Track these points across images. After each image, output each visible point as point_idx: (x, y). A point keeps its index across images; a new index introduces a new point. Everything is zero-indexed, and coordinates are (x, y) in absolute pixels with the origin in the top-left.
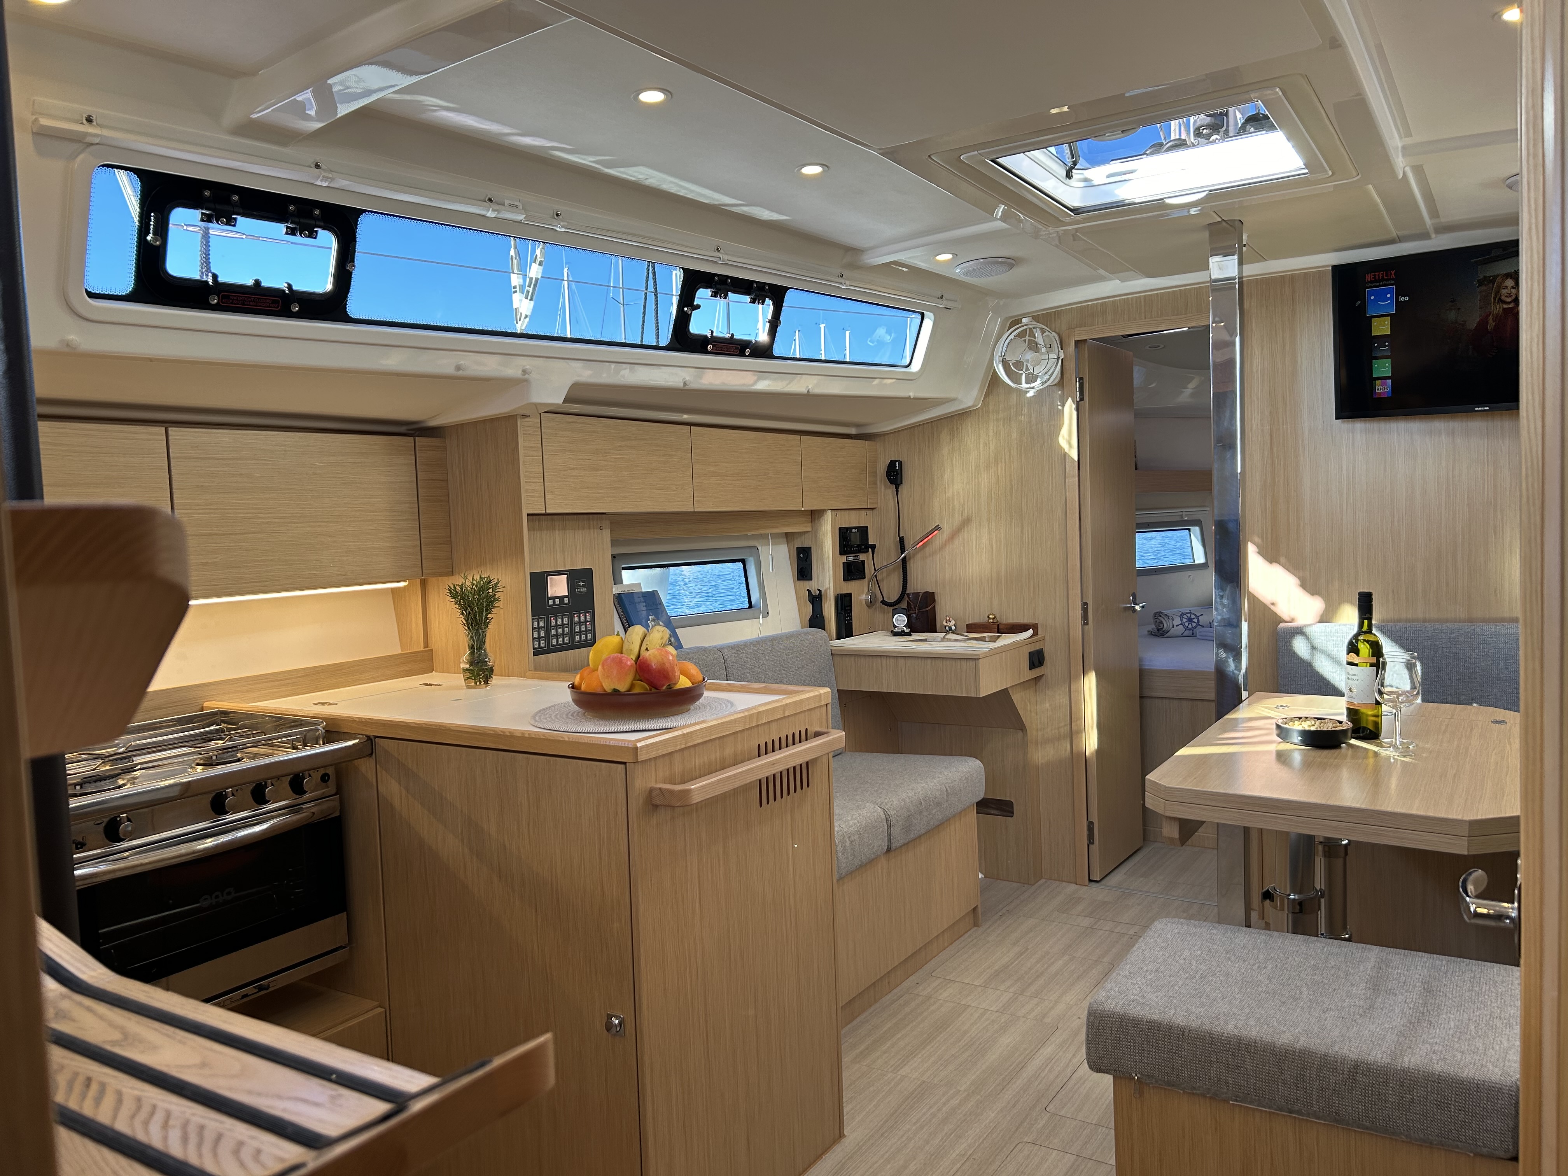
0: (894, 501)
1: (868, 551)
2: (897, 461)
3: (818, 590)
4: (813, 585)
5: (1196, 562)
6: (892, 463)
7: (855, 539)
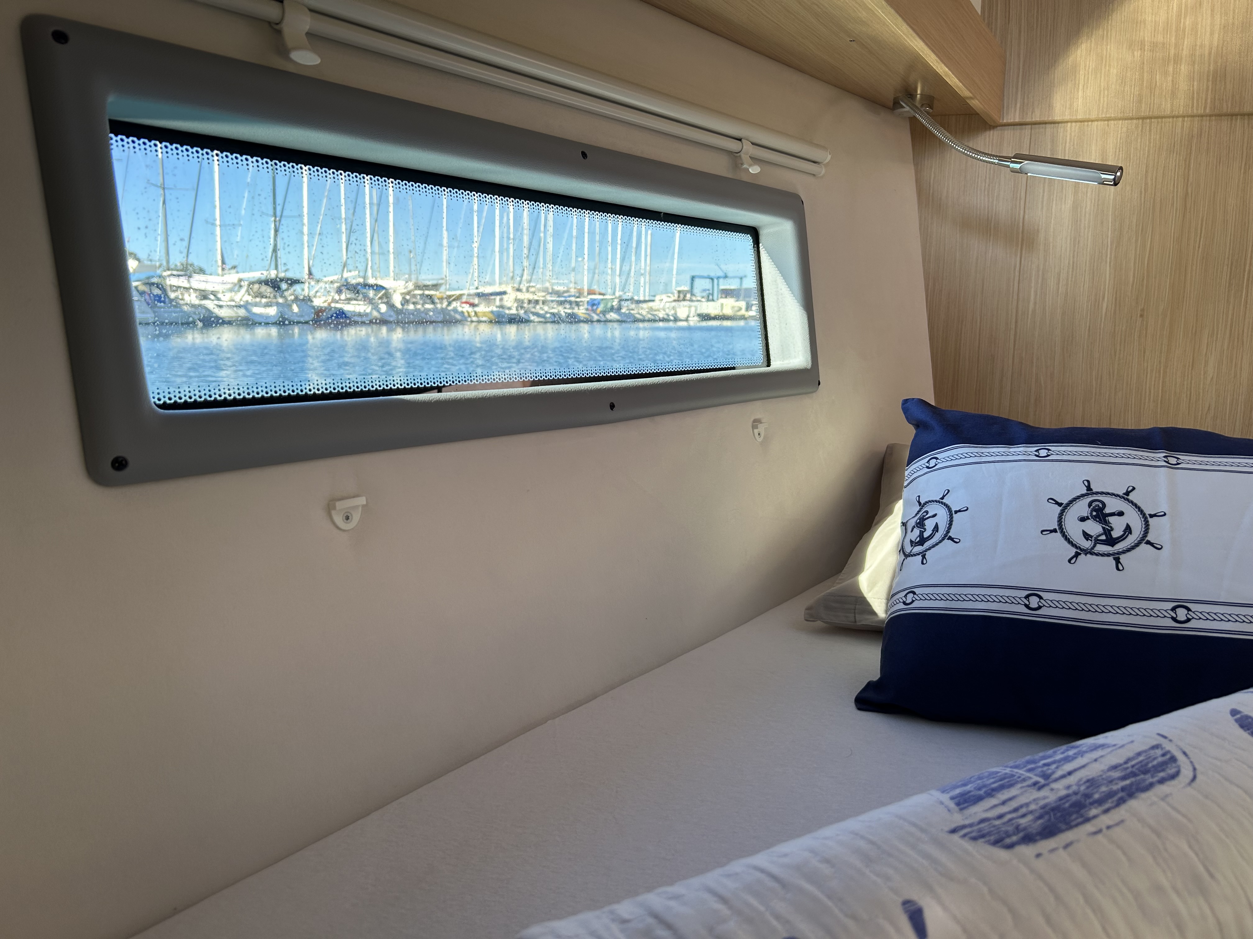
5: (777, 364)
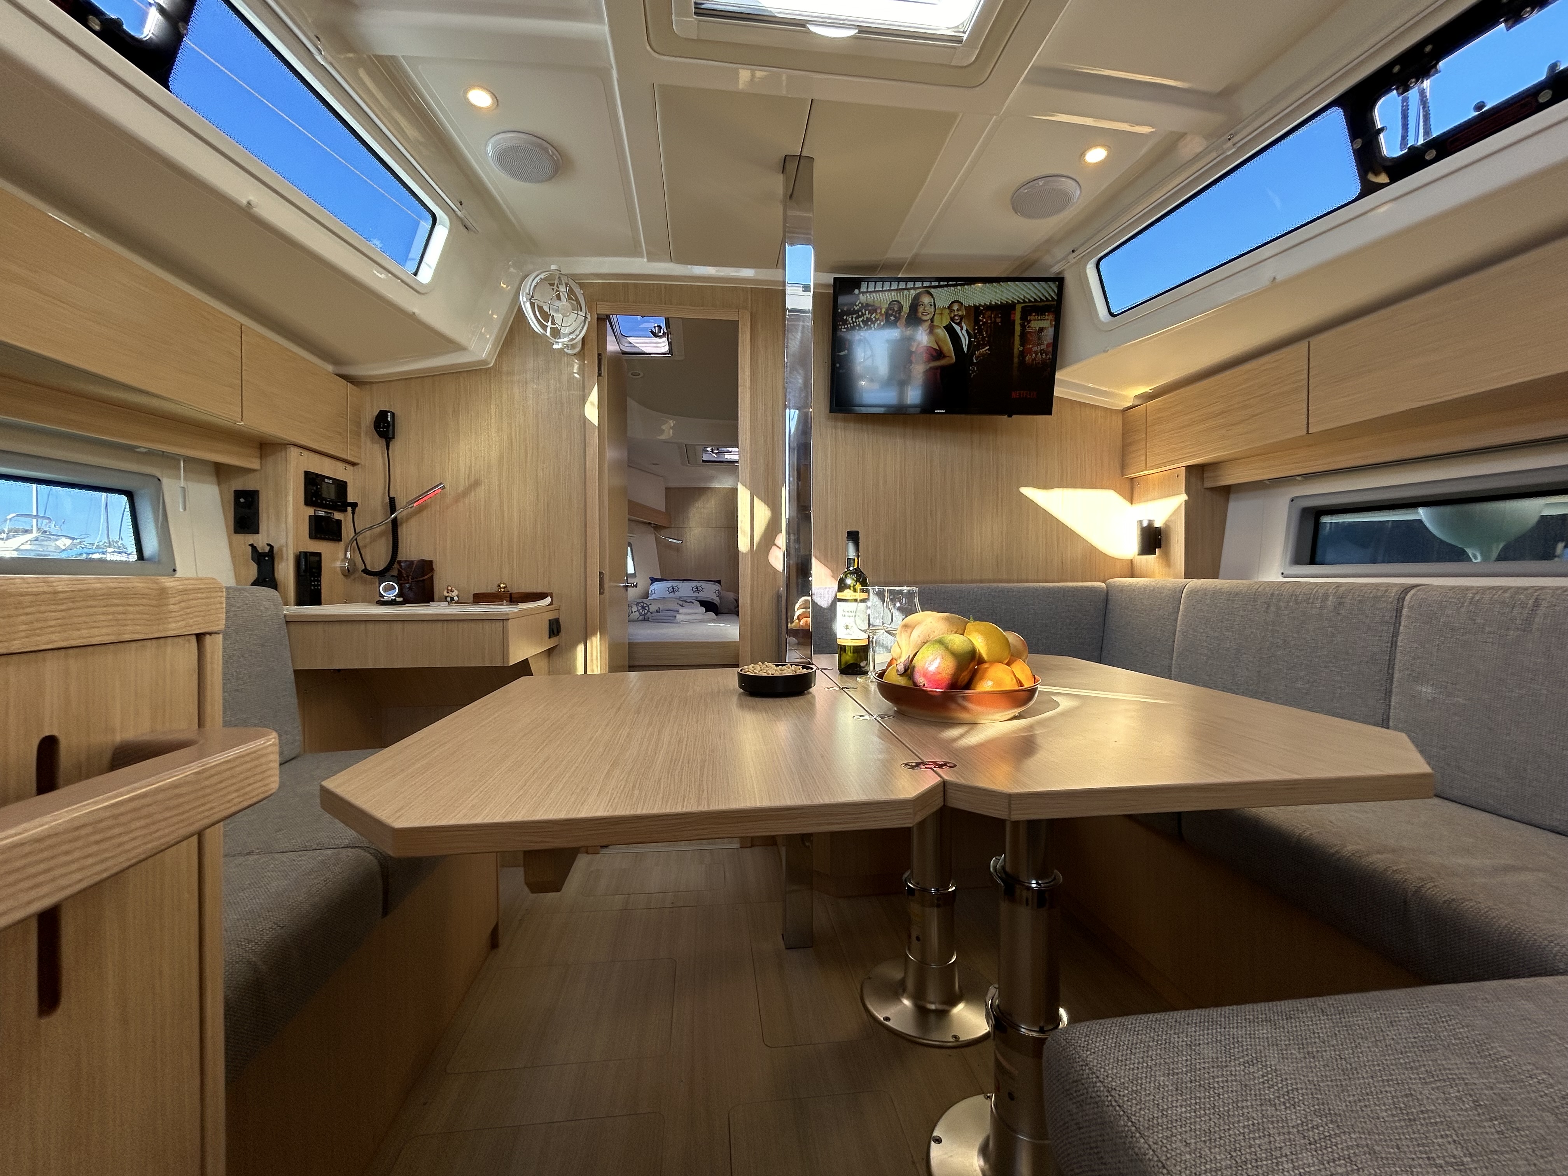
0: (383, 457)
1: (346, 511)
2: (389, 412)
3: (268, 545)
4: (261, 541)
6: (382, 415)
7: (329, 493)
